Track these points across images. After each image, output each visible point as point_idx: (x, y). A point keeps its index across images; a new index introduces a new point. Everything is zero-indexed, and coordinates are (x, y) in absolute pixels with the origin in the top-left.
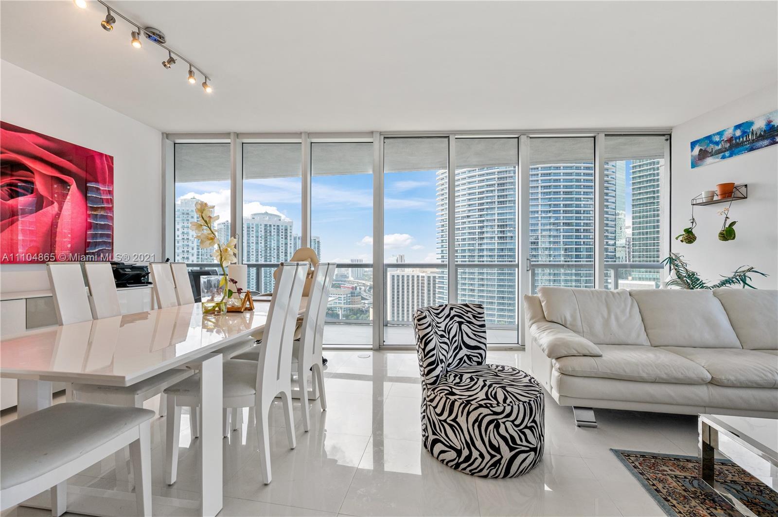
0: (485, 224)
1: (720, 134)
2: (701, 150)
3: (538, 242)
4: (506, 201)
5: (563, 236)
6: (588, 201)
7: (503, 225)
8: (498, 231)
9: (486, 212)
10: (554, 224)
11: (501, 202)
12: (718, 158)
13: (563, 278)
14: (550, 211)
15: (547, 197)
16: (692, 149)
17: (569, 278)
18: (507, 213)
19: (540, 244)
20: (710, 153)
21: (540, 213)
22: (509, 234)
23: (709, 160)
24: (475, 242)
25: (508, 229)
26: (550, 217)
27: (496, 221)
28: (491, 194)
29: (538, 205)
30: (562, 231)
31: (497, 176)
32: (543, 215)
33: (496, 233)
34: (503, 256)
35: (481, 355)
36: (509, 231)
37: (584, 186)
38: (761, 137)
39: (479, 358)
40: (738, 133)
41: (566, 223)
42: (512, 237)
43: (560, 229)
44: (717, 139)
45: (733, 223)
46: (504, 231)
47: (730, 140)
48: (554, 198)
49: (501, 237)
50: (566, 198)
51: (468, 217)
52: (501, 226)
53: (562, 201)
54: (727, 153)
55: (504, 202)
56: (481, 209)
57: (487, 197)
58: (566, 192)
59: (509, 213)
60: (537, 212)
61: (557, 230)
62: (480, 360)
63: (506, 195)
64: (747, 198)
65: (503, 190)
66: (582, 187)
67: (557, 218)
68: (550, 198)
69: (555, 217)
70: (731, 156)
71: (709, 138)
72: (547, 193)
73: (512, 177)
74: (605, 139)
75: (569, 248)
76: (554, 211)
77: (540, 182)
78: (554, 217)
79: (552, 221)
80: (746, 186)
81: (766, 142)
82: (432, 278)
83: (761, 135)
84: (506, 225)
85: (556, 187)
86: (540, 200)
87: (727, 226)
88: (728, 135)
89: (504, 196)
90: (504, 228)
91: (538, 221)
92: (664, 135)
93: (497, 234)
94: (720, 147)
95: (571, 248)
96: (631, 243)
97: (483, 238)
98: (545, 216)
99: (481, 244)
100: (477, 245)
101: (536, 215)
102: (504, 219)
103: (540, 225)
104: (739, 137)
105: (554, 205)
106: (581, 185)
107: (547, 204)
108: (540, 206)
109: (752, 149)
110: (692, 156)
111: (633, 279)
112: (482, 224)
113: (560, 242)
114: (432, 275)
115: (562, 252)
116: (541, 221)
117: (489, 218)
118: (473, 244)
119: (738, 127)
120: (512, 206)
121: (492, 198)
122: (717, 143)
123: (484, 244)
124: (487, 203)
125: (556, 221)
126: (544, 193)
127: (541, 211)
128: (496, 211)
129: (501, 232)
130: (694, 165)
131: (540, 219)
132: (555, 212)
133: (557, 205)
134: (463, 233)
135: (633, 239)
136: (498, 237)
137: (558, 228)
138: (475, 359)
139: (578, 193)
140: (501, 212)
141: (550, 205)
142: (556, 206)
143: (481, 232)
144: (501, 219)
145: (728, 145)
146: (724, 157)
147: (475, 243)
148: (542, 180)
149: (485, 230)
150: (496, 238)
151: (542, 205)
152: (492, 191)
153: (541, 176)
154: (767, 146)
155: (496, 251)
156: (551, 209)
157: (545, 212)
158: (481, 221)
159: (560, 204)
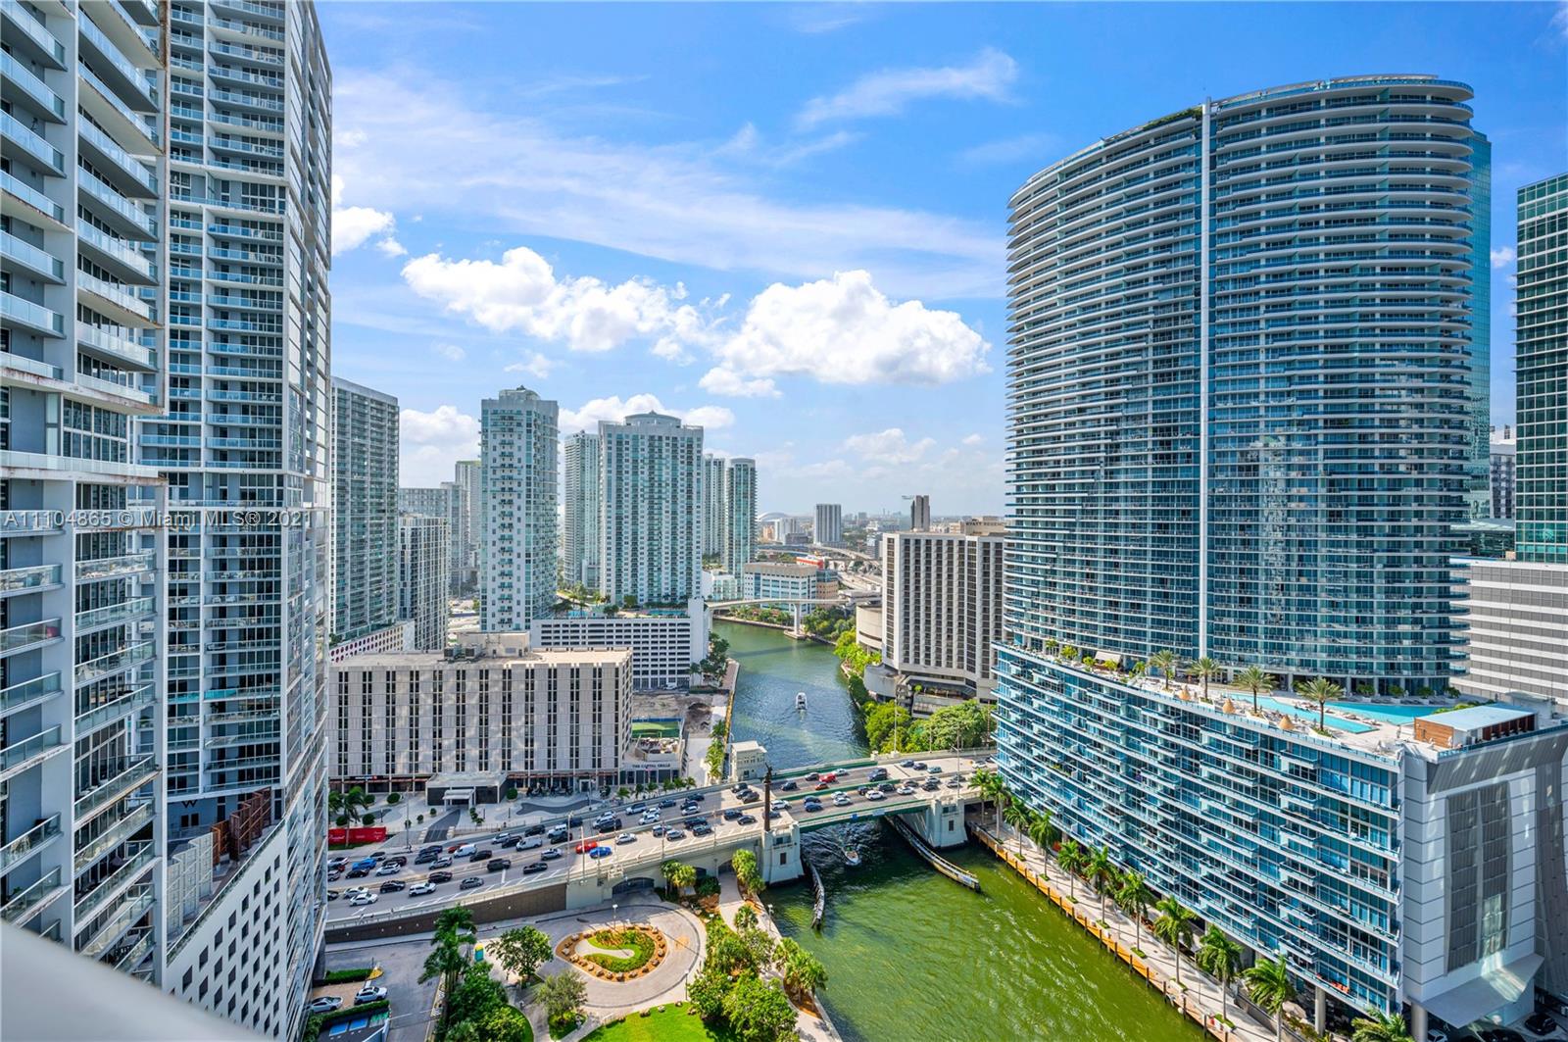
0: (1123, 426)
4: (1175, 373)
5: (1326, 451)
6: (1393, 365)
7: (1168, 429)
8: (1154, 442)
9: (1125, 400)
10: (1300, 423)
11: (1162, 375)
13: (1323, 551)
14: (1289, 394)
15: (1281, 359)
17: (1341, 552)
18: (1176, 400)
19: (1262, 470)
21: (1262, 397)
22: (1182, 449)
24: (1097, 468)
25: (1180, 436)
26: (1289, 408)
27: (1150, 419)
28: (1139, 358)
29: (1258, 379)
30: (1321, 439)
31: (1153, 315)
32: (1272, 403)
33: (1150, 446)
34: (1167, 498)
36: (1183, 442)
37: (1382, 330)
41: (1332, 421)
42: (1189, 455)
43: (1316, 435)
46: (1168, 443)
48: (1300, 362)
49: (1162, 456)
50: (1334, 360)
51: (1081, 410)
52: (1162, 429)
53: (1323, 368)
55: (1169, 374)
56: (1112, 393)
57: (1127, 365)
58: (1333, 346)
59: (1183, 399)
60: (1256, 395)
61: (1308, 437)
63: (1176, 359)
65: (1169, 347)
66: (1378, 331)
67: (1308, 409)
68: (1289, 363)
69: (1304, 406)
72: (1282, 349)
73: (1190, 316)
75: (1338, 480)
76: (1301, 392)
77: (1263, 324)
78: (1301, 406)
79: (1295, 416)
82: (992, 546)
84: (1176, 428)
85: (1306, 335)
86: (1262, 369)
89: (1169, 360)
91: (1259, 416)
93: (1152, 449)
96: (1514, 469)
97: (1118, 459)
98: (1276, 404)
99: (1112, 472)
100: (1102, 474)
101: (1254, 404)
102: (1169, 414)
103: (1262, 426)
105: (1301, 377)
106: (1373, 329)
107: (1283, 378)
108: (1262, 382)
111: (1519, 557)
112: (1115, 427)
113: (1316, 466)
114: (993, 541)
115: (1322, 491)
116: (1266, 416)
117: (1131, 412)
118: (1093, 472)
120: (1189, 385)
121: (1139, 367)
123: (1118, 471)
124: (1127, 378)
125: (1306, 417)
126: (1274, 350)
127: (1267, 394)
128: (1150, 396)
129: (1162, 443)
131: (1262, 412)
132: (1302, 394)
133: (1309, 377)
134: (1069, 448)
135: (1520, 457)
136: (1155, 457)
137: (1312, 432)
139: (1365, 348)
140: (1161, 397)
141: (1289, 378)
142: (1305, 379)
143: (1111, 446)
144: (1162, 415)
147: (1099, 471)
148: (1267, 320)
149: (1122, 439)
150: (1150, 459)
151: (1267, 378)
152: (1140, 350)
153: (1265, 312)
155: (1150, 488)
156: (1293, 387)
157: (1274, 394)
158: (1112, 420)
159: (1316, 376)
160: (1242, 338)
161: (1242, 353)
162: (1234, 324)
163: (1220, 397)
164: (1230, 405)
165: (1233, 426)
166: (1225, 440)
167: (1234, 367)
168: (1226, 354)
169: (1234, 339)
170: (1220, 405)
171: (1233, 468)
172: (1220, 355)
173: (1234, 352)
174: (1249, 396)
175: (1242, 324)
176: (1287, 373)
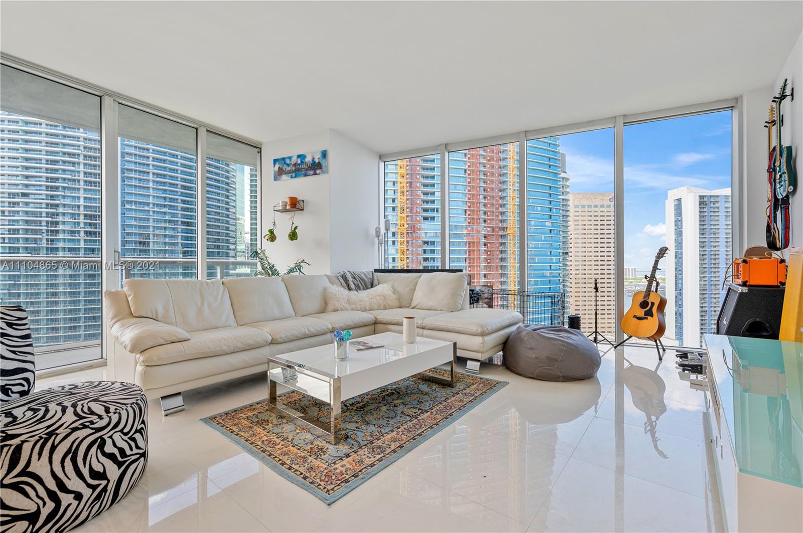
0: (61, 210)
1: (290, 158)
2: (279, 167)
3: (148, 243)
5: (182, 236)
8: (85, 223)
9: (63, 193)
10: (170, 221)
11: (90, 182)
12: (289, 177)
14: (165, 206)
15: (160, 187)
16: (274, 165)
19: (151, 244)
20: (285, 171)
21: (151, 206)
23: (284, 177)
24: (41, 236)
26: (165, 213)
27: (82, 208)
28: (73, 168)
29: (149, 195)
30: (180, 230)
31: (83, 143)
32: (156, 209)
33: (82, 225)
35: (27, 380)
38: (310, 168)
39: (23, 386)
40: (299, 162)
41: (184, 222)
43: (177, 228)
44: (288, 161)
45: (296, 228)
47: (295, 165)
48: (170, 191)
49: (90, 233)
50: (186, 193)
51: (24, 195)
52: (91, 216)
53: (180, 196)
54: (294, 175)
56: (51, 187)
57: (64, 170)
58: (185, 187)
60: (148, 204)
61: (174, 229)
62: (26, 388)
64: (303, 210)
65: (95, 166)
67: (174, 215)
68: (165, 190)
69: (172, 213)
70: (295, 177)
71: (284, 159)
72: (161, 182)
74: (207, 134)
75: (188, 251)
76: (170, 206)
77: (151, 167)
78: (170, 213)
79: (167, 218)
80: (303, 201)
81: (312, 172)
83: (309, 167)
85: (172, 177)
86: (151, 190)
87: (293, 229)
88: (294, 160)
89: (95, 174)
90: (96, 220)
91: (150, 216)
92: (256, 147)
93: (84, 228)
94: (289, 169)
95: (191, 251)
96: (250, 249)
97: (57, 232)
98: (158, 210)
99: (52, 241)
100: (44, 241)
101: (146, 208)
103: (151, 221)
104: (299, 165)
105: (171, 199)
107: (161, 197)
108: (151, 197)
109: (306, 175)
110: (274, 170)
112: (54, 210)
113: (178, 243)
116: (153, 216)
117: (67, 202)
118: (36, 239)
119: (299, 156)
121: (73, 174)
122: (288, 165)
123: (58, 240)
124: (64, 179)
125: (172, 219)
126: (157, 182)
127: (154, 204)
128: (81, 194)
129: (90, 224)
130: (275, 179)
131: (151, 213)
133: (174, 199)
134: (13, 221)
135: (251, 244)
136: (85, 232)
137: (175, 226)
138: (15, 389)
140: (90, 196)
141: (165, 198)
142: (171, 200)
143: (52, 223)
144: (90, 207)
145: (294, 168)
146: (292, 177)
147: (41, 239)
148: (153, 166)
149: (60, 219)
150: (82, 234)
151: (154, 196)
152: (74, 163)
153: (152, 161)
154: (312, 175)
156: (166, 203)
157: (158, 205)
158: (52, 205)
159: (177, 199)
160: (140, 172)
161: (140, 180)
162: (135, 163)
163: (128, 202)
164: (133, 207)
165: (136, 219)
166: (131, 226)
167: (135, 186)
168: (131, 178)
169: (135, 171)
170: (128, 206)
171: (136, 242)
172: (127, 178)
173: (135, 178)
174: (144, 203)
175: (140, 164)
176: (163, 195)
